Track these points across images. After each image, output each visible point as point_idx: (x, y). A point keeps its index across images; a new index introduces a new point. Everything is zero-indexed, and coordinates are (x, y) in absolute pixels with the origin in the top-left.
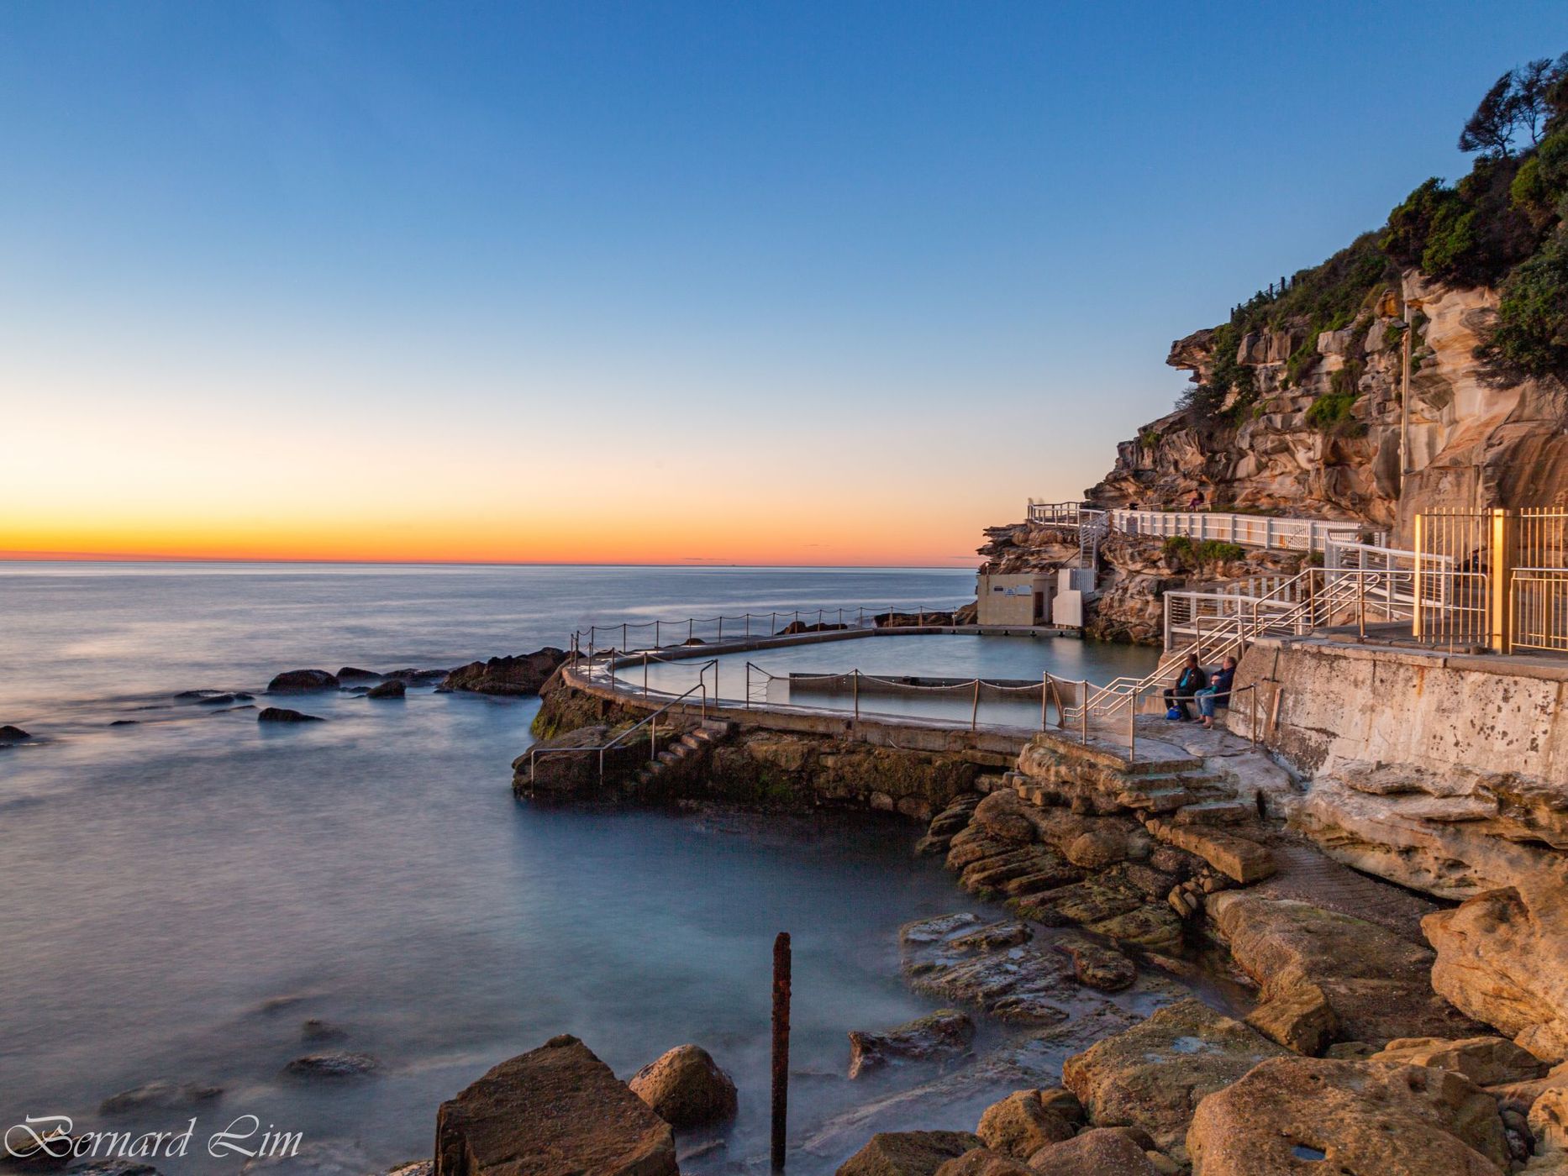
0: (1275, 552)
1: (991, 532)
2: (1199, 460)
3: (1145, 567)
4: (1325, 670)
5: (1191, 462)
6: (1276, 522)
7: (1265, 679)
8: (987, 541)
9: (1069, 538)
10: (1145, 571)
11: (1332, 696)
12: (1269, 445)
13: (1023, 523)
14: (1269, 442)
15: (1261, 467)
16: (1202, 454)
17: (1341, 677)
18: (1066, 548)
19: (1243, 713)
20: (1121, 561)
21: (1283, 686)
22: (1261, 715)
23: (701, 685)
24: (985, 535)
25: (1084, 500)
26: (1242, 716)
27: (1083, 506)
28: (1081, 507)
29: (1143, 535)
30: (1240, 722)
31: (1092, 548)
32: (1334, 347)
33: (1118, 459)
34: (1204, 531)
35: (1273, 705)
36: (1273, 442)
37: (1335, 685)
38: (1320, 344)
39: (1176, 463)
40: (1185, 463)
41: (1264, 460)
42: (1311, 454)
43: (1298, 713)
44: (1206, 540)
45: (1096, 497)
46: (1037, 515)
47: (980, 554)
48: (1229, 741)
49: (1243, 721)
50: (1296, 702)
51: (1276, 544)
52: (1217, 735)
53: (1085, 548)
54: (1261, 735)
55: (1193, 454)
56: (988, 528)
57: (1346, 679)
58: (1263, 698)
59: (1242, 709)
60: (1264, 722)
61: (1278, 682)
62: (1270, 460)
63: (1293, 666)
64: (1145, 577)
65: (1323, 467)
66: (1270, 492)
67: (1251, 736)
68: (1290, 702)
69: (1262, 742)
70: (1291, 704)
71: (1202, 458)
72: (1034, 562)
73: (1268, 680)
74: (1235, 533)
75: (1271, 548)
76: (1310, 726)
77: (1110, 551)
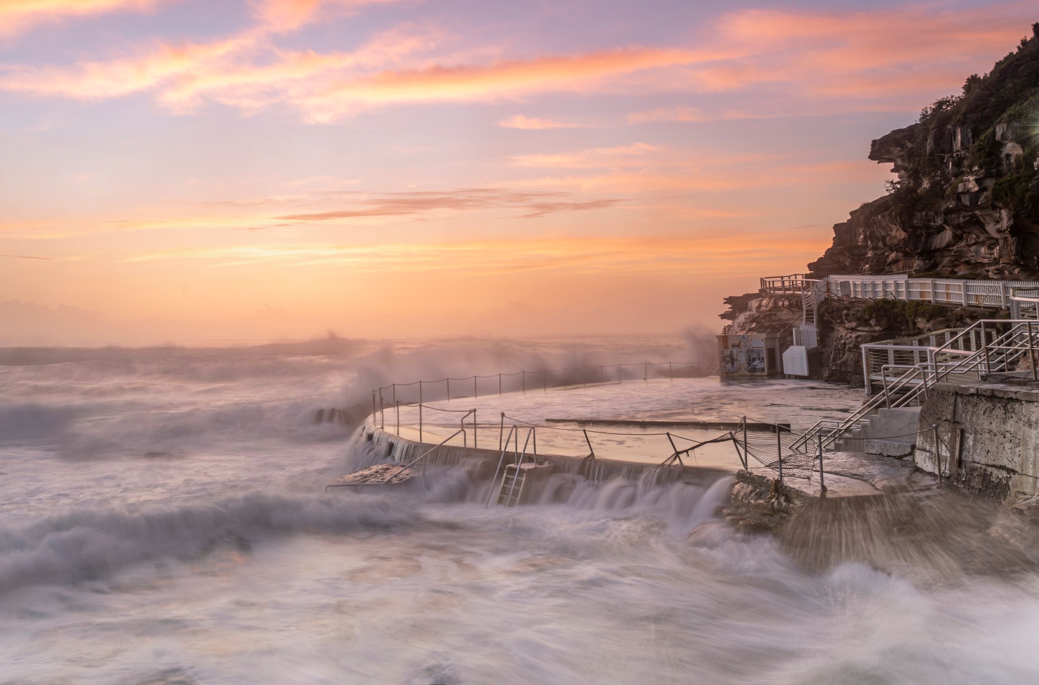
0: (973, 309)
1: (730, 300)
2: (902, 235)
3: (859, 325)
4: (999, 412)
5: (895, 237)
6: (971, 283)
7: (946, 420)
8: (727, 308)
9: (795, 304)
10: (860, 328)
11: (1008, 435)
12: (962, 220)
13: (758, 292)
14: (961, 218)
15: (957, 238)
16: (905, 231)
17: (1015, 419)
18: (793, 312)
19: (928, 451)
20: (839, 321)
21: (963, 427)
22: (945, 453)
23: (463, 430)
24: (725, 303)
25: (809, 272)
26: (928, 454)
27: (807, 276)
28: (806, 278)
29: (855, 298)
30: (927, 459)
31: (813, 311)
32: (1009, 135)
33: (834, 238)
34: (909, 293)
35: (955, 444)
36: (964, 217)
37: (1010, 426)
38: (997, 134)
39: (884, 238)
40: (891, 238)
41: (959, 232)
42: (999, 226)
43: (978, 451)
44: (910, 300)
45: (819, 269)
46: (768, 286)
47: (722, 318)
48: (918, 476)
49: (930, 458)
50: (975, 440)
51: (973, 302)
52: (906, 471)
53: (807, 311)
54: (947, 471)
55: (897, 230)
56: (728, 297)
57: (1021, 419)
58: (946, 438)
59: (928, 448)
60: (949, 459)
61: (958, 423)
62: (964, 232)
63: (970, 408)
64: (860, 333)
65: (1009, 236)
66: (967, 259)
67: (937, 472)
68: (970, 441)
69: (949, 478)
70: (971, 443)
71: (905, 233)
72: (767, 324)
73: (949, 421)
74: (935, 294)
75: (970, 306)
76: (990, 463)
77: (828, 313)
